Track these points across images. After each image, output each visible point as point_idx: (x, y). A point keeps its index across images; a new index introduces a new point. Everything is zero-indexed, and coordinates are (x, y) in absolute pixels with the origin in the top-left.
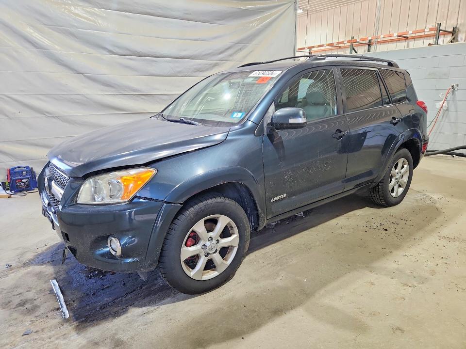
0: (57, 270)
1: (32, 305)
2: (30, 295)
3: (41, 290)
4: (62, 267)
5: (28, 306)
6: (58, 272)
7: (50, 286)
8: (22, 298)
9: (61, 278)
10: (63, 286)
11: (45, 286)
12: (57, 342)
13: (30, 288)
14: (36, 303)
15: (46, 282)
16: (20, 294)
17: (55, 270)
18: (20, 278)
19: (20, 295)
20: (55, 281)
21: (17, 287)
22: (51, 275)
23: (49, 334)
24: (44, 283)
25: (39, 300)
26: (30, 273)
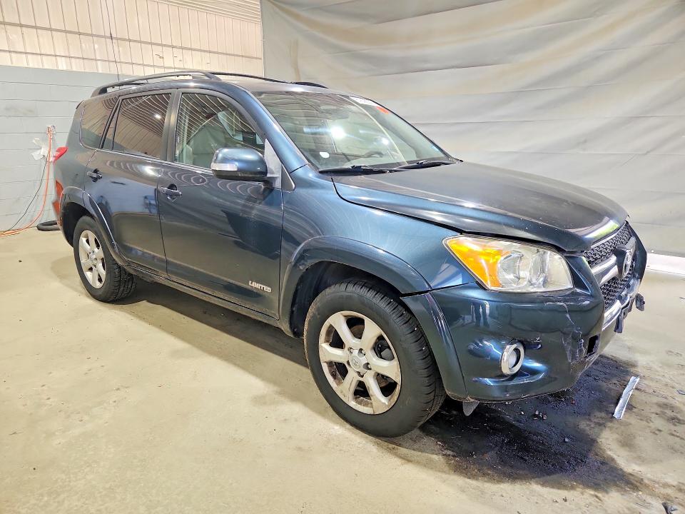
0: (596, 430)
1: (666, 411)
2: (658, 423)
3: (641, 420)
4: (587, 428)
5: (669, 413)
6: (600, 425)
7: (627, 416)
8: (673, 428)
9: (603, 415)
10: (611, 403)
11: (633, 420)
12: (659, 369)
13: (654, 433)
14: (659, 410)
15: (628, 424)
16: (673, 435)
17: (601, 430)
18: (661, 461)
19: (675, 433)
20: (616, 415)
21: (674, 450)
22: (611, 428)
23: (662, 379)
24: (630, 424)
25: (653, 410)
26: (639, 457)
